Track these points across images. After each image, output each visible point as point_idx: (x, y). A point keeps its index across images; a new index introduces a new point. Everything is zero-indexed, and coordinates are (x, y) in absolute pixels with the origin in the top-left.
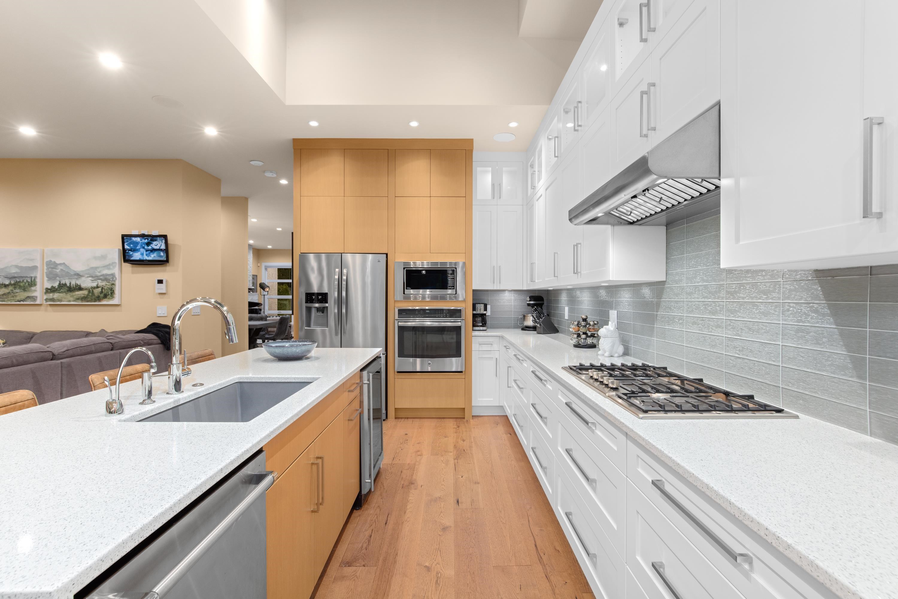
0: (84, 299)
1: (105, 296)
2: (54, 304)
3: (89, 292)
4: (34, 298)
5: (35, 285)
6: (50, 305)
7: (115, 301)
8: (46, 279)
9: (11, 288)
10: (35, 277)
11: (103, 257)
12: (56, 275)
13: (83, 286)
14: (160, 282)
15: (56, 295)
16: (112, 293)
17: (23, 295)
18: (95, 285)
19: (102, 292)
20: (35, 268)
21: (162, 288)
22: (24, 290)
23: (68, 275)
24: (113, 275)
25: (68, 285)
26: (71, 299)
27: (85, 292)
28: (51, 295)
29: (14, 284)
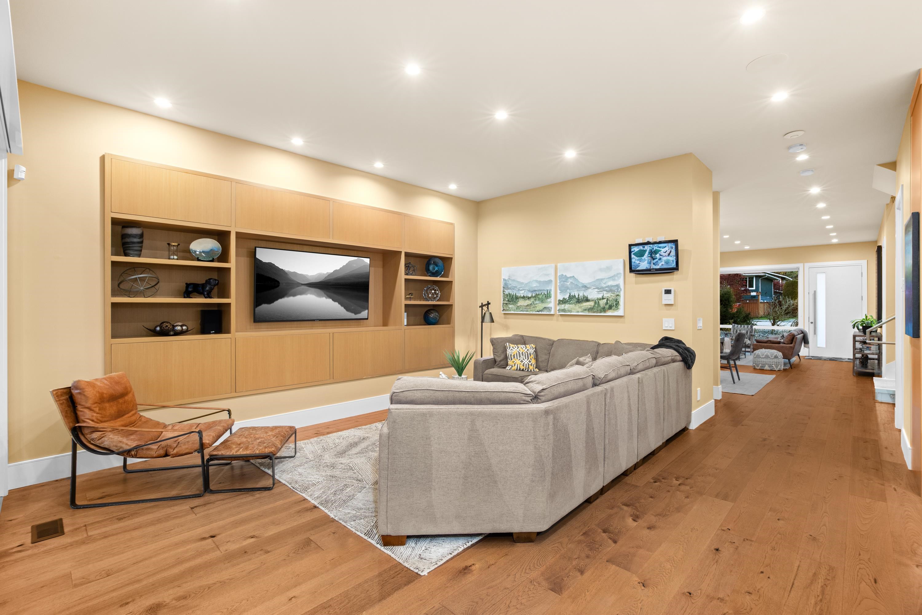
0: (590, 309)
1: (610, 308)
2: (565, 315)
3: (595, 303)
4: (549, 309)
5: (550, 297)
6: (561, 315)
7: (620, 312)
8: (558, 291)
9: (532, 300)
10: (550, 290)
11: (609, 269)
12: (568, 288)
13: (590, 297)
14: (668, 292)
15: (567, 306)
16: (616, 305)
17: (540, 306)
18: (600, 296)
19: (607, 303)
20: (550, 281)
21: (669, 299)
22: (542, 301)
23: (577, 287)
24: (618, 286)
25: (577, 297)
26: (580, 310)
27: (591, 304)
28: (562, 306)
29: (535, 297)
